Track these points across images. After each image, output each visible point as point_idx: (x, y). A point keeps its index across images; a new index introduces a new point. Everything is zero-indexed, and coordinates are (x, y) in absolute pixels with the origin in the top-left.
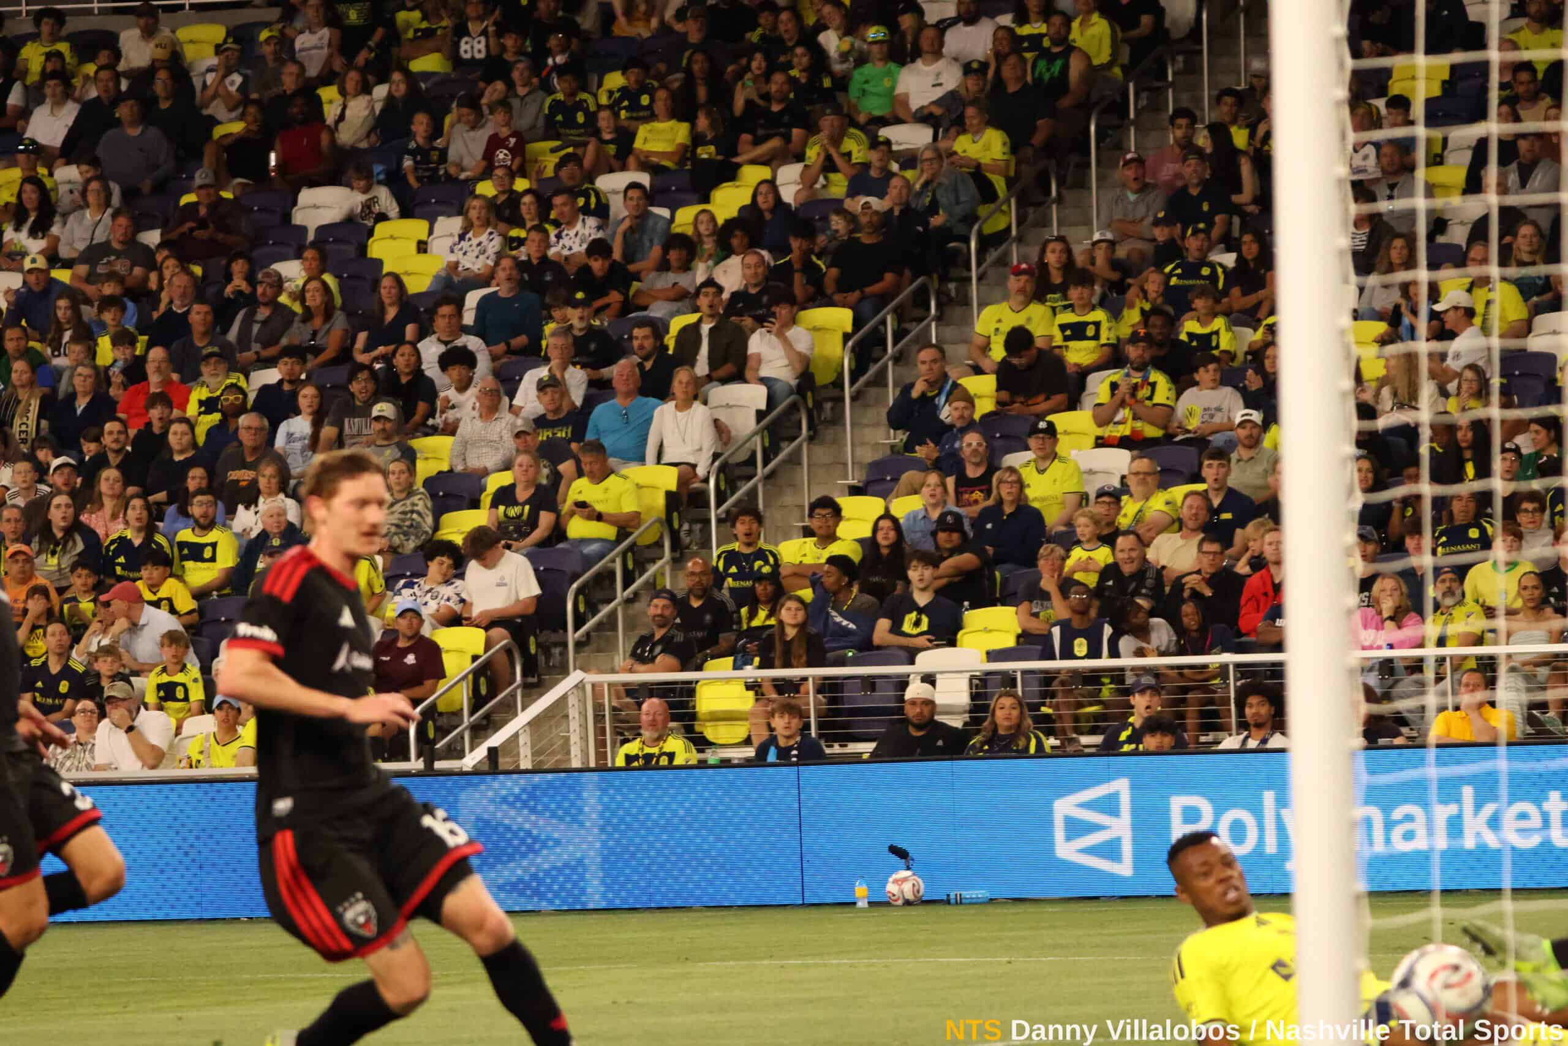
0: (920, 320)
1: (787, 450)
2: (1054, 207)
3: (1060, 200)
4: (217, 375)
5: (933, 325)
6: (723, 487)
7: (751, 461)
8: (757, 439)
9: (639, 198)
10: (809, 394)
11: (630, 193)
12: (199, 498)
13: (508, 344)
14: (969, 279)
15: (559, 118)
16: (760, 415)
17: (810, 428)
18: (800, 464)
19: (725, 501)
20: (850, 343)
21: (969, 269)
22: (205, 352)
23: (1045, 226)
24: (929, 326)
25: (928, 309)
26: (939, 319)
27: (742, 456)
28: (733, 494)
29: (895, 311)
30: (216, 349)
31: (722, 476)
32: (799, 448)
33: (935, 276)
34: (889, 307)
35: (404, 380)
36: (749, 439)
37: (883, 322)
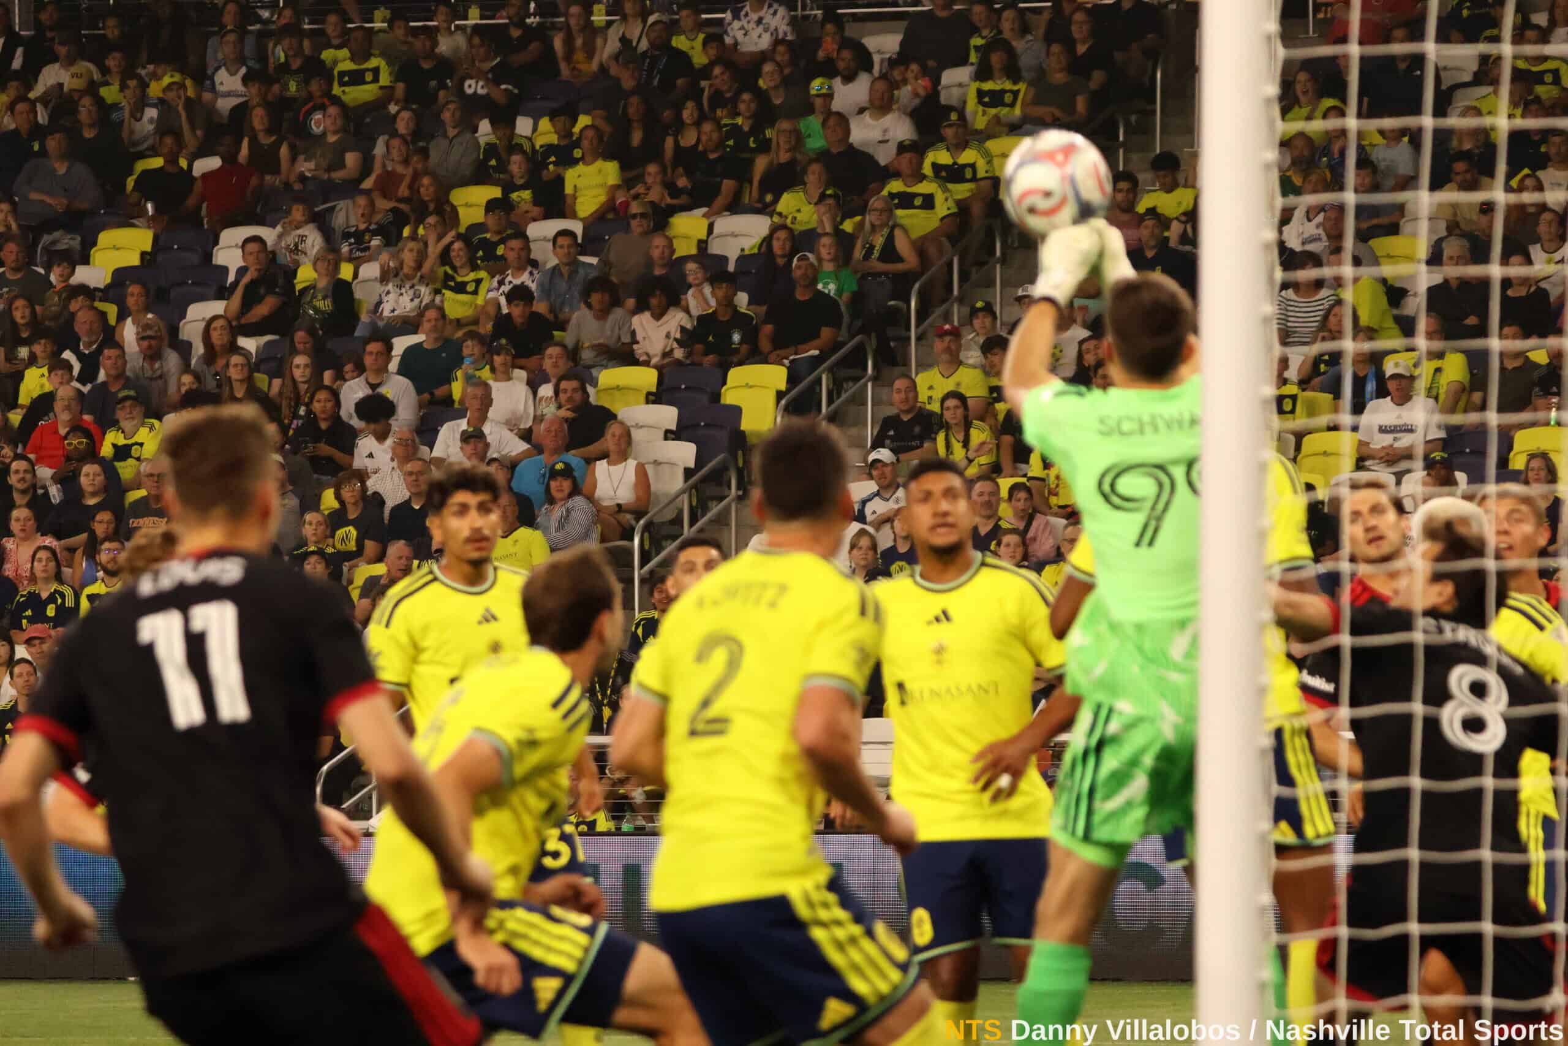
0: (856, 379)
1: (715, 509)
2: (998, 266)
3: (1004, 260)
4: (133, 418)
5: (870, 385)
6: (647, 547)
7: (677, 521)
8: (686, 497)
9: (569, 246)
10: (740, 453)
11: (561, 241)
12: (106, 545)
13: (432, 394)
14: (909, 338)
15: (493, 162)
16: (688, 473)
17: (738, 488)
18: (728, 525)
19: (649, 561)
20: (783, 402)
21: (908, 329)
22: (121, 395)
23: (988, 286)
24: (866, 385)
25: (865, 369)
26: (875, 379)
27: (669, 515)
28: (658, 554)
29: (830, 370)
30: (132, 393)
31: (646, 535)
32: (727, 509)
33: (873, 335)
34: (826, 365)
35: (324, 425)
36: (677, 496)
37: (819, 381)
